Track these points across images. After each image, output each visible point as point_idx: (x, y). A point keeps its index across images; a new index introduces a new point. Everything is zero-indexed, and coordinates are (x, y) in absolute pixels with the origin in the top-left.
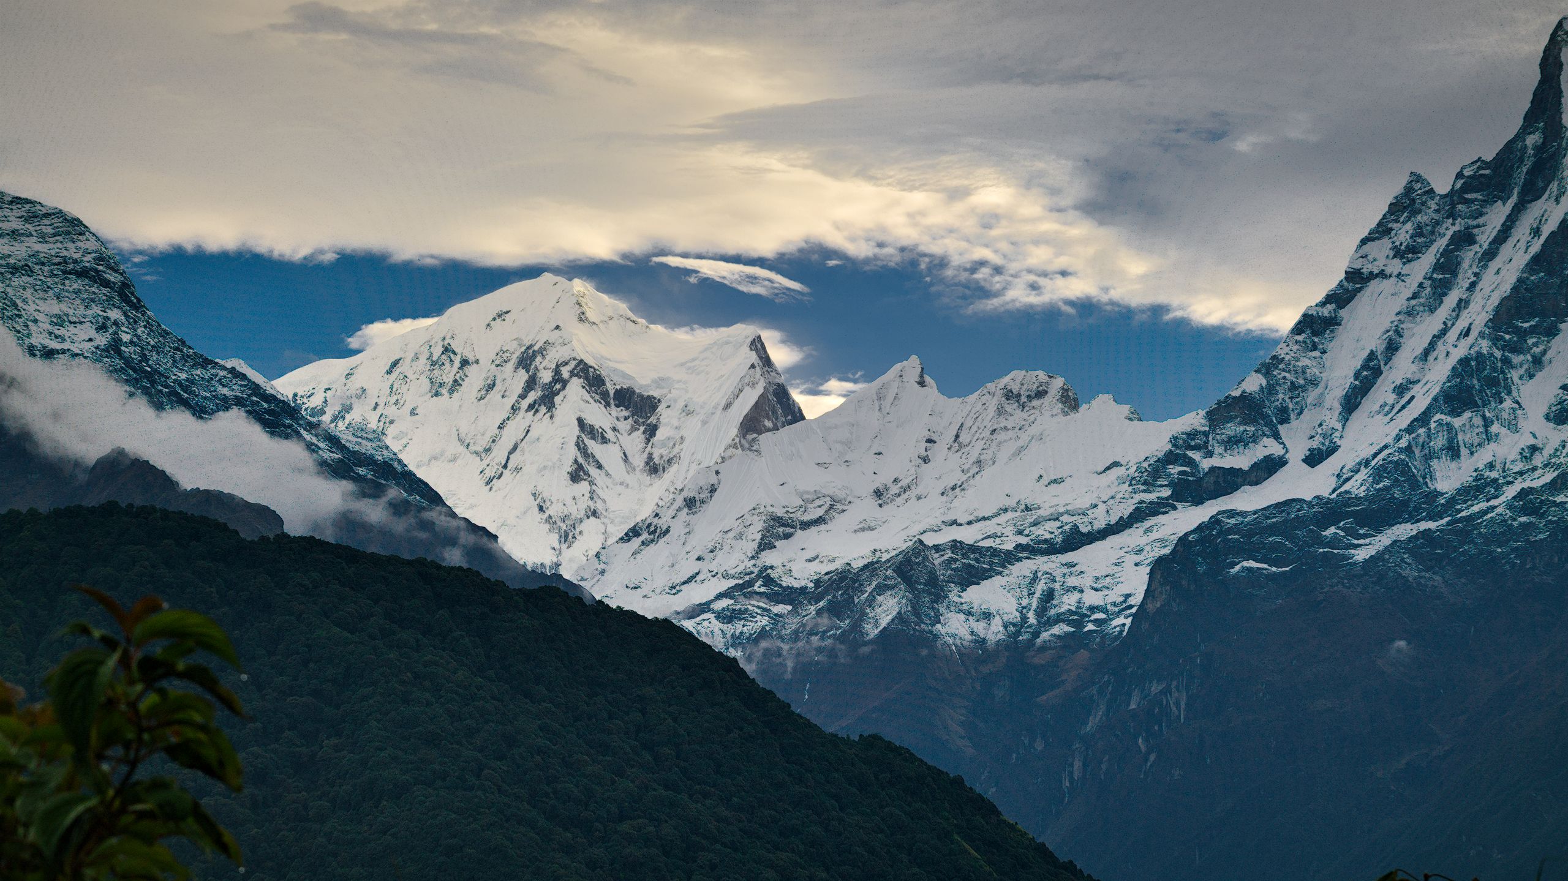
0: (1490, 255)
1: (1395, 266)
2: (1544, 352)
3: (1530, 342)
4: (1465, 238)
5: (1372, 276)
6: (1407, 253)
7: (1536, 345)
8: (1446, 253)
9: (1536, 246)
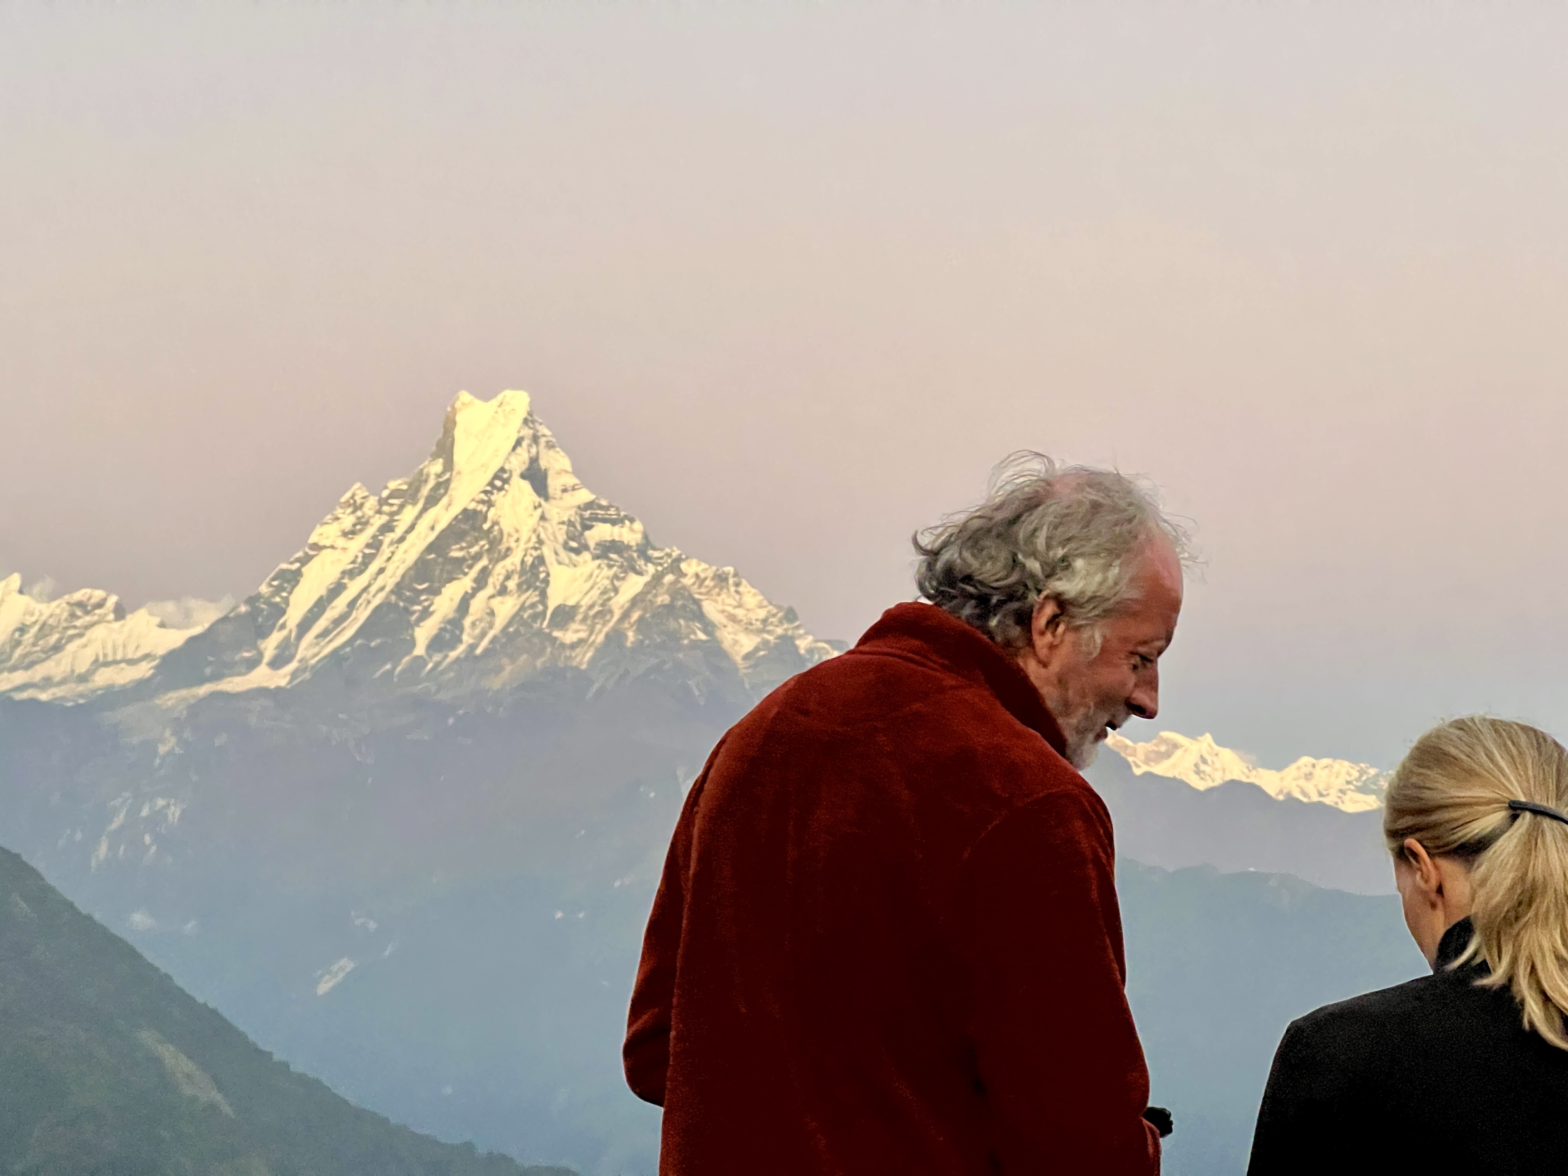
0: (402, 539)
1: (341, 542)
2: (430, 606)
3: (423, 598)
4: (387, 528)
5: (325, 547)
6: (349, 534)
7: (426, 600)
8: (374, 537)
9: (432, 536)
